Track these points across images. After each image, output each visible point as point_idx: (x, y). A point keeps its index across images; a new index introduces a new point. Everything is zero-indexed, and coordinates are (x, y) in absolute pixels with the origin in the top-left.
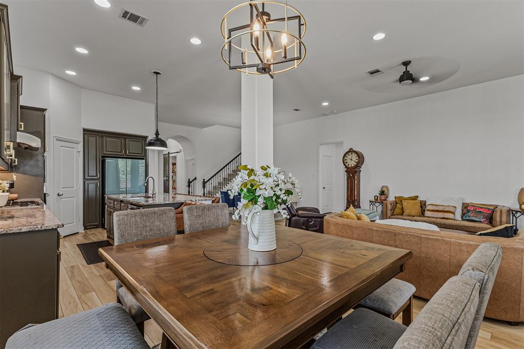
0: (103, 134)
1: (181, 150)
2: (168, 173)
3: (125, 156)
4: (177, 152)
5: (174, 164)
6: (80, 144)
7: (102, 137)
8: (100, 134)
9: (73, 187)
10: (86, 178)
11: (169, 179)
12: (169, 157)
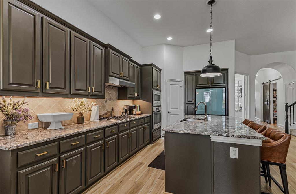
0: (196, 74)
1: (280, 76)
2: (269, 98)
3: (211, 87)
4: (277, 79)
5: (275, 90)
6: (182, 82)
7: (196, 75)
8: (194, 74)
9: (178, 109)
10: (187, 103)
11: (270, 103)
12: (270, 84)
